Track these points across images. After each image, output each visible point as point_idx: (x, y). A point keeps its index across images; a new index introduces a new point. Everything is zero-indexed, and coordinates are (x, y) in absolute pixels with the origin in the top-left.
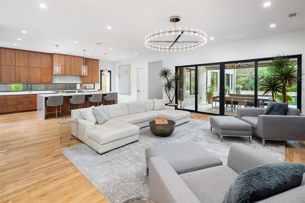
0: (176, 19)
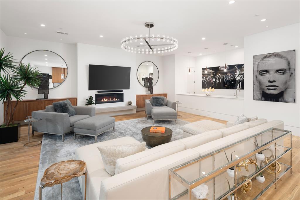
0: (151, 25)
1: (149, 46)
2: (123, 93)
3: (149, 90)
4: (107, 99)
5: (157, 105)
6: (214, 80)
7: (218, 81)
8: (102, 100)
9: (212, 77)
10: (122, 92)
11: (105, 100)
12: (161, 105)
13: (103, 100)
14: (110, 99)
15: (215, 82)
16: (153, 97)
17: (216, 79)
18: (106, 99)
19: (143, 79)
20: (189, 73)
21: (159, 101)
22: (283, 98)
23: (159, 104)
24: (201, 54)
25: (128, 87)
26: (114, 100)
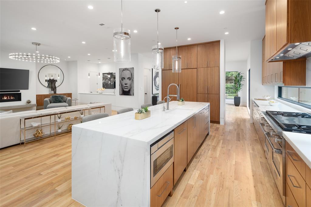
2: (21, 93)
3: (52, 90)
5: (56, 102)
6: (110, 82)
7: (112, 83)
9: (108, 80)
10: (19, 92)
12: (60, 102)
15: (110, 84)
16: (52, 96)
17: (111, 82)
19: (46, 80)
20: (89, 77)
21: (58, 99)
22: (130, 94)
23: (58, 101)
24: (100, 62)
25: (27, 88)
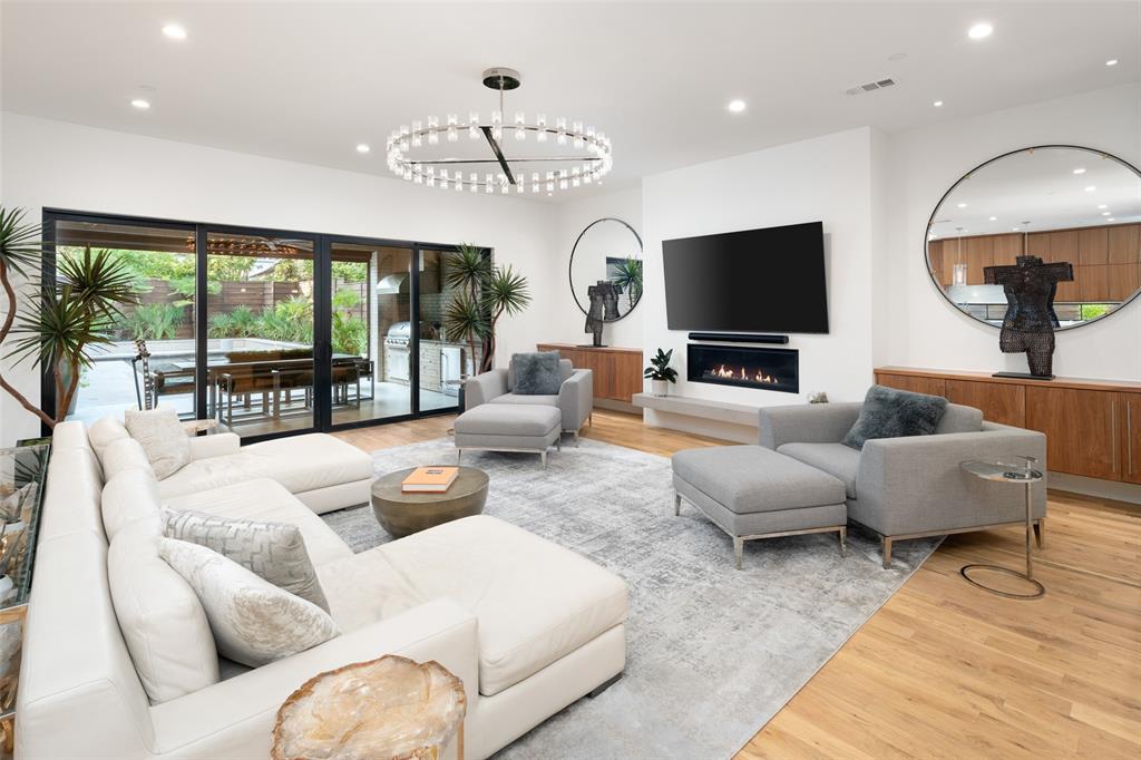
1: (499, 163)
2: (797, 352)
4: (731, 372)
8: (713, 372)
10: (792, 347)
11: (723, 373)
13: (718, 371)
14: (743, 371)
18: (726, 370)
26: (759, 378)
